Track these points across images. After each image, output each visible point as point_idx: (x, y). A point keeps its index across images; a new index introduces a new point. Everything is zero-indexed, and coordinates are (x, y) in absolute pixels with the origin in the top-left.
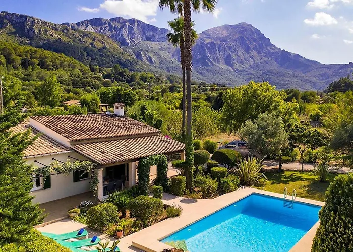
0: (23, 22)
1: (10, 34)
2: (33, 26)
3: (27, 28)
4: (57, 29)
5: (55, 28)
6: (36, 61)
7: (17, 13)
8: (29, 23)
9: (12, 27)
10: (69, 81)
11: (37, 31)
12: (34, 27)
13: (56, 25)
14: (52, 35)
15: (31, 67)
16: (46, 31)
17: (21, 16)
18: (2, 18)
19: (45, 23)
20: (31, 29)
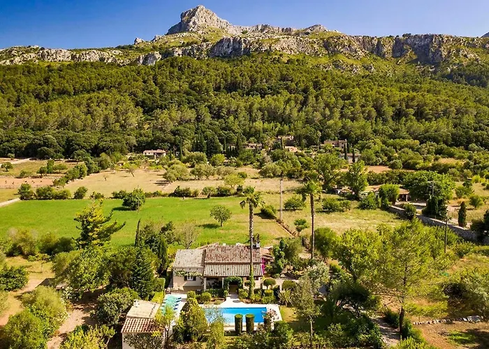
0: (428, 45)
1: (411, 62)
2: (440, 47)
3: (432, 52)
4: (474, 46)
5: (471, 43)
6: (412, 111)
7: (421, 34)
8: (435, 45)
9: (413, 53)
10: (448, 135)
11: (445, 53)
12: (442, 49)
13: (473, 40)
14: (465, 56)
15: (404, 118)
16: (458, 51)
17: (426, 36)
18: (403, 43)
19: (457, 40)
20: (438, 51)
